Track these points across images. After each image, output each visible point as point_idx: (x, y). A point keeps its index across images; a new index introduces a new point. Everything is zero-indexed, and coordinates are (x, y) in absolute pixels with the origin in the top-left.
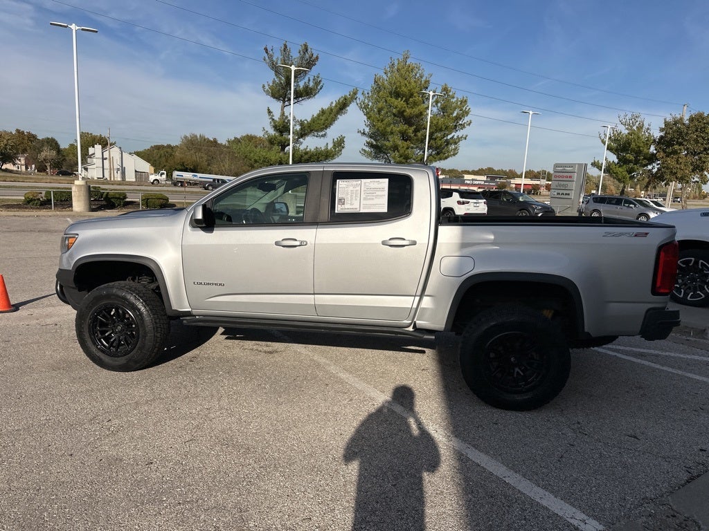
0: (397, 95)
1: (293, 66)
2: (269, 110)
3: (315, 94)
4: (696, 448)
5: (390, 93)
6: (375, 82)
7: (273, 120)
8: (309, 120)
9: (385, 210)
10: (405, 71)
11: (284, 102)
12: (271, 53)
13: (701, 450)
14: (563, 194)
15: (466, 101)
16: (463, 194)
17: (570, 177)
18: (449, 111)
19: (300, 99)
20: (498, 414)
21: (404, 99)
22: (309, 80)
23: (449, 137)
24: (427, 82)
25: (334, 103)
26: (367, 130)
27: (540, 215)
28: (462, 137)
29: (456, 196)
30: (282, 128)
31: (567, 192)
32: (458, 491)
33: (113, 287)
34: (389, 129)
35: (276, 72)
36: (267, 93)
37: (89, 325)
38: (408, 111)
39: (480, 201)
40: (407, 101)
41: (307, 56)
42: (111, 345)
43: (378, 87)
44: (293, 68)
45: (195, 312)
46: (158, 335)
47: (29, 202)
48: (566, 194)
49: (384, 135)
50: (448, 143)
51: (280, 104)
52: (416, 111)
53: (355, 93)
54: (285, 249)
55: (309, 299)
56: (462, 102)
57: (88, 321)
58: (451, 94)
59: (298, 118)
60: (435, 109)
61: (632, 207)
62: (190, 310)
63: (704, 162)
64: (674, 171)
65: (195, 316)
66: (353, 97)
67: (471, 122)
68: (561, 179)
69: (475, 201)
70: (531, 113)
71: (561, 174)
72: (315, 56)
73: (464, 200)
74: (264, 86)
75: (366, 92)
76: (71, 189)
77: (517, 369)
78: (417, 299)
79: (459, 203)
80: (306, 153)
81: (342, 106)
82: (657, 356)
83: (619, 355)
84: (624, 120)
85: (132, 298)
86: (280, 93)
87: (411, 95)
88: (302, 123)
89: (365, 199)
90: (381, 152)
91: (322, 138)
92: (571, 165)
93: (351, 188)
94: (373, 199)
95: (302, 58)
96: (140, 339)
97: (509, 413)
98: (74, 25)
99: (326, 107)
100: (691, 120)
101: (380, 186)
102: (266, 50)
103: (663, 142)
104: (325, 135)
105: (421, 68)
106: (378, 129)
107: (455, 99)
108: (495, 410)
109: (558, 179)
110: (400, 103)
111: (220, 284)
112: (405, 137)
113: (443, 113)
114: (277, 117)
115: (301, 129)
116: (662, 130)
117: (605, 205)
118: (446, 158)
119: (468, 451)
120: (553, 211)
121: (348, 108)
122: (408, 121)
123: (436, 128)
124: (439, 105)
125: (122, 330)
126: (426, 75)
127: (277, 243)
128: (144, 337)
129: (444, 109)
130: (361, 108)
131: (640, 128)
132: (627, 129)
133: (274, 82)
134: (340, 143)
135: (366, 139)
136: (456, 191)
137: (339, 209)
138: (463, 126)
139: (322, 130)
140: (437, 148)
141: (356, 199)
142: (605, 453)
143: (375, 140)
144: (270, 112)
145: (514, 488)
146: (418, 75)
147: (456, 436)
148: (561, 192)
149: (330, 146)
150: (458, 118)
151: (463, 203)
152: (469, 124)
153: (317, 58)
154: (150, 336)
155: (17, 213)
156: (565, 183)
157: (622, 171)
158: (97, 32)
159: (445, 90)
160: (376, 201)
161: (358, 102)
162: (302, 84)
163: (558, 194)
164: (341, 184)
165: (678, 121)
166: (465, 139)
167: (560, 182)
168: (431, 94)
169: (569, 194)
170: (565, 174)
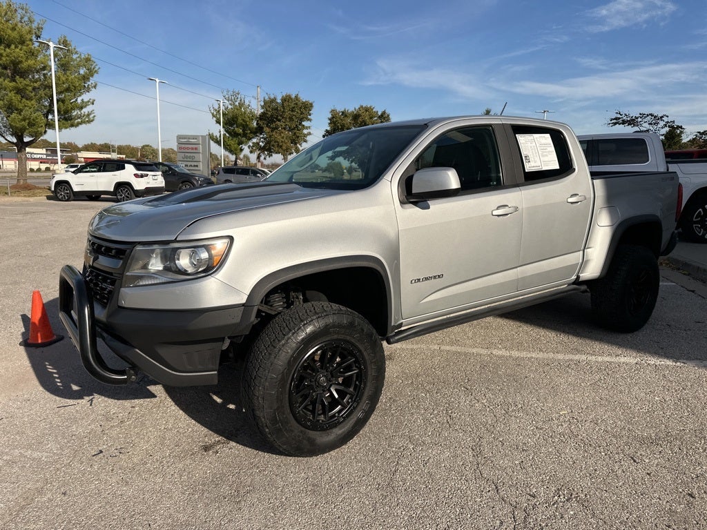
9: (557, 166)
14: (191, 166)
15: (92, 59)
16: (139, 166)
17: (196, 149)
24: (39, 29)
28: (88, 102)
29: (130, 168)
31: (196, 164)
39: (157, 173)
45: (405, 323)
48: (194, 166)
55: (513, 274)
56: (86, 59)
58: (71, 48)
61: (259, 177)
63: (298, 137)
64: (281, 144)
67: (96, 85)
68: (186, 151)
69: (153, 173)
70: (158, 81)
71: (187, 146)
73: (141, 172)
84: (227, 96)
87: (23, 43)
89: (543, 156)
92: (195, 137)
94: (547, 156)
100: (284, 100)
103: (263, 117)
107: (79, 56)
109: (183, 151)
113: (64, 70)
116: (262, 107)
117: (235, 175)
118: (78, 124)
124: (57, 59)
126: (37, 20)
129: (64, 65)
131: (241, 105)
132: (231, 104)
136: (128, 162)
137: (528, 167)
138: (88, 89)
140: (66, 112)
148: (189, 164)
150: (85, 78)
151: (142, 176)
152: (95, 87)
156: (192, 155)
157: (233, 142)
159: (65, 42)
163: (186, 166)
164: (522, 139)
165: (273, 101)
166: (93, 104)
167: (186, 154)
168: (51, 44)
169: (197, 166)
170: (190, 146)
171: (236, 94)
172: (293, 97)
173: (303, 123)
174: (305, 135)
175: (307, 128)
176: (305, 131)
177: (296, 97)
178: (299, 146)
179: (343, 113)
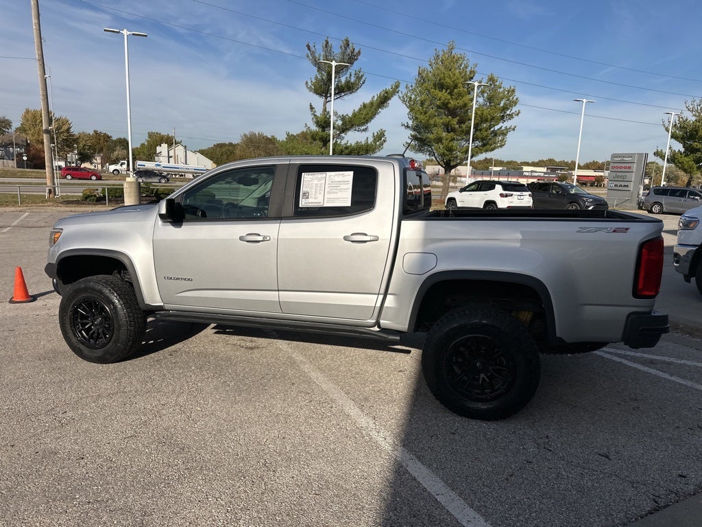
0: (441, 86)
1: (334, 61)
2: (311, 106)
3: (358, 89)
4: (675, 473)
5: (435, 85)
6: (419, 74)
7: (315, 115)
8: (350, 115)
9: (348, 204)
10: (450, 62)
11: (326, 97)
12: (313, 49)
13: (680, 476)
14: (621, 186)
15: (513, 91)
16: (507, 187)
17: (629, 168)
18: (496, 101)
19: (343, 94)
20: (458, 422)
21: (448, 91)
22: (351, 75)
23: (497, 128)
24: (473, 72)
25: (376, 97)
26: (410, 123)
27: (590, 208)
28: (510, 128)
29: (499, 188)
30: (324, 124)
31: (626, 184)
32: (380, 507)
33: (90, 281)
34: (432, 122)
35: (319, 68)
36: (310, 89)
37: (70, 317)
38: (453, 103)
39: (524, 193)
40: (451, 94)
41: (349, 51)
42: (91, 337)
43: (422, 79)
44: (334, 64)
45: (167, 306)
46: (132, 328)
47: (86, 198)
48: (624, 186)
49: (427, 127)
50: (495, 134)
51: (322, 100)
52: (460, 102)
53: (397, 87)
54: (250, 244)
55: (273, 296)
56: (509, 91)
57: (69, 313)
58: (498, 83)
59: (340, 113)
60: (481, 100)
61: (697, 200)
62: (162, 304)
65: (169, 310)
66: (395, 90)
67: (519, 112)
68: (619, 170)
69: (519, 193)
70: (585, 101)
71: (619, 165)
72: (356, 51)
73: (507, 192)
74: (307, 83)
75: (409, 85)
76: (123, 185)
77: (482, 375)
78: (381, 297)
79: (502, 195)
80: (347, 148)
81: (383, 100)
82: (670, 364)
83: (624, 361)
84: (691, 107)
85: (106, 291)
86: (322, 89)
87: (456, 86)
88: (343, 118)
89: (329, 193)
90: (425, 144)
91: (363, 132)
92: (630, 156)
93: (316, 182)
94: (337, 193)
95: (343, 53)
96: (115, 333)
97: (473, 422)
98: (125, 30)
99: (367, 101)
101: (345, 179)
102: (308, 47)
104: (366, 129)
105: (466, 59)
106: (421, 122)
107: (502, 89)
108: (458, 418)
110: (443, 95)
111: (189, 280)
112: (448, 128)
113: (490, 103)
114: (319, 113)
115: (343, 124)
117: (668, 197)
118: (493, 150)
119: (410, 463)
120: (605, 204)
121: (389, 102)
122: (452, 113)
123: (481, 119)
124: (486, 95)
125: (101, 323)
126: (471, 65)
127: (241, 239)
128: (119, 330)
129: (490, 99)
130: (404, 101)
132: (695, 115)
133: (316, 78)
134: (380, 137)
135: (410, 132)
136: (499, 183)
137: (303, 203)
138: (511, 116)
139: (363, 124)
140: (483, 139)
141: (320, 193)
142: (564, 473)
143: (419, 133)
144: (312, 108)
145: (443, 508)
146: (463, 65)
147: (404, 446)
148: (619, 183)
149: (371, 140)
150: (505, 108)
151: (506, 196)
152: (518, 114)
153: (359, 52)
154: (124, 328)
155: (73, 209)
156: (623, 174)
157: (688, 161)
158: (146, 36)
159: (492, 79)
160: (339, 195)
161: (401, 96)
162: (343, 80)
164: (306, 177)
166: (514, 130)
167: (618, 173)
168: (476, 84)
169: (627, 186)
170: (623, 165)
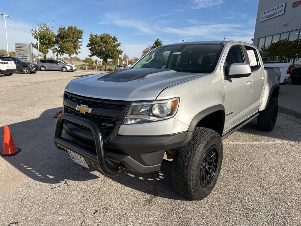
17: (25, 50)
31: (26, 58)
39: (13, 62)
48: (25, 59)
61: (59, 64)
63: (76, 46)
64: (68, 49)
68: (20, 51)
69: (10, 62)
70: (5, 15)
71: (20, 49)
84: (40, 25)
92: (25, 45)
93: (250, 54)
94: (254, 59)
100: (69, 28)
103: (58, 36)
109: (18, 51)
116: (58, 31)
117: (47, 63)
131: (47, 30)
132: (42, 29)
151: (4, 63)
156: (23, 53)
164: (248, 52)
165: (64, 29)
167: (20, 53)
169: (26, 59)
170: (22, 49)
171: (44, 25)
172: (74, 27)
173: (79, 40)
174: (80, 46)
175: (81, 42)
176: (79, 44)
177: (75, 28)
178: (77, 51)
179: (96, 36)
